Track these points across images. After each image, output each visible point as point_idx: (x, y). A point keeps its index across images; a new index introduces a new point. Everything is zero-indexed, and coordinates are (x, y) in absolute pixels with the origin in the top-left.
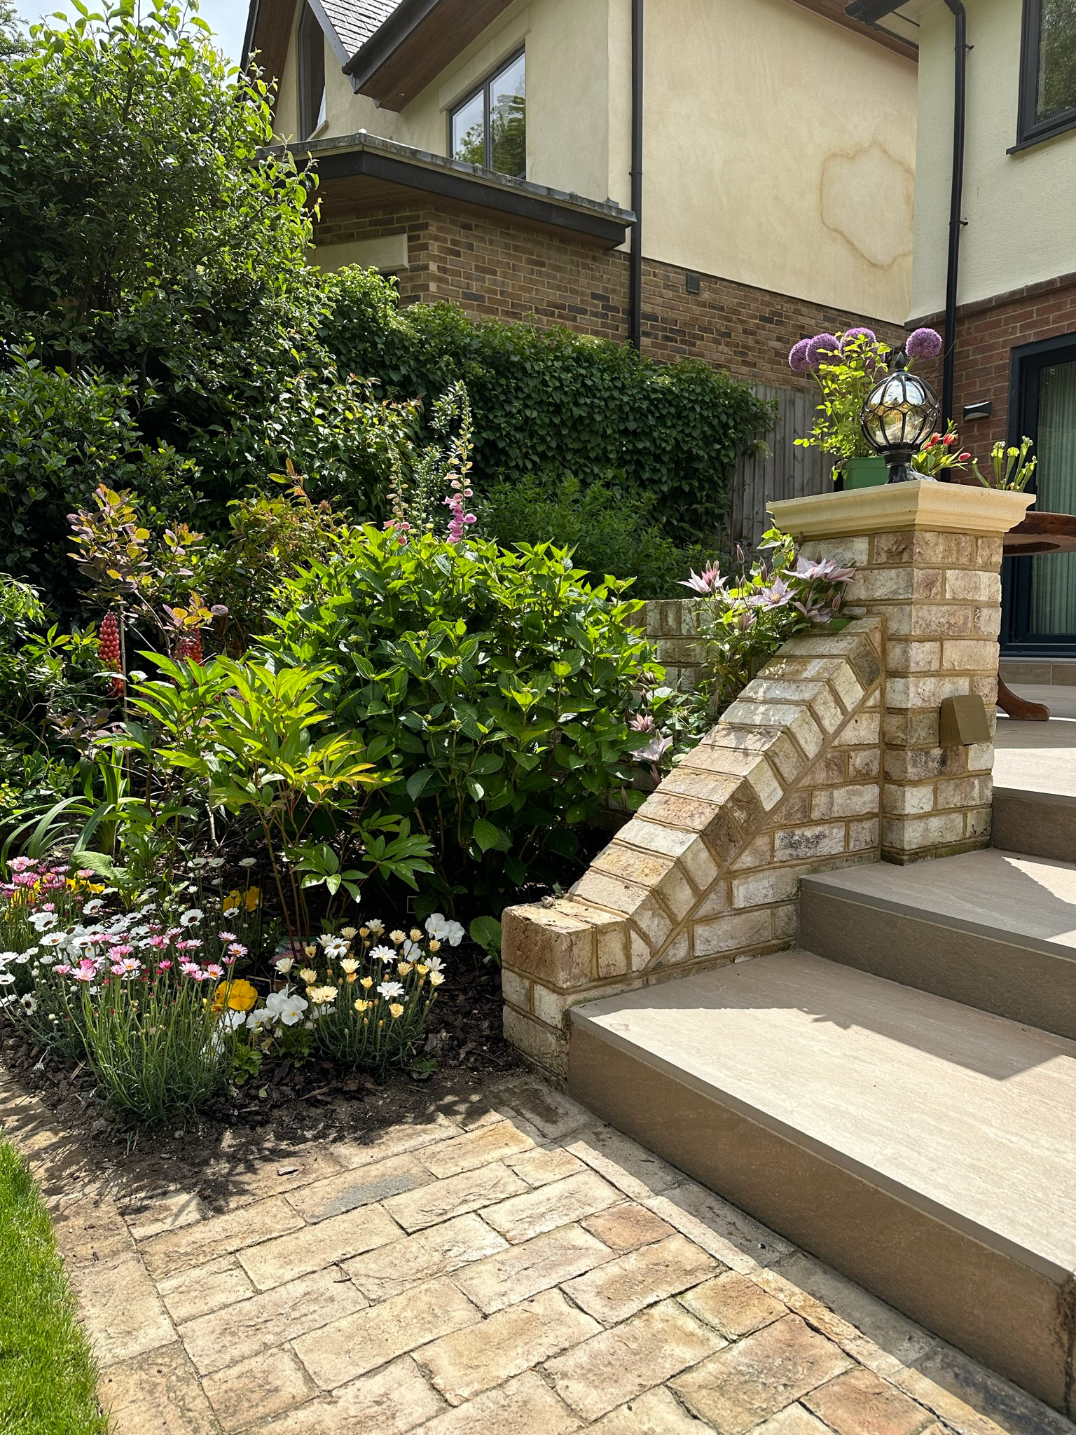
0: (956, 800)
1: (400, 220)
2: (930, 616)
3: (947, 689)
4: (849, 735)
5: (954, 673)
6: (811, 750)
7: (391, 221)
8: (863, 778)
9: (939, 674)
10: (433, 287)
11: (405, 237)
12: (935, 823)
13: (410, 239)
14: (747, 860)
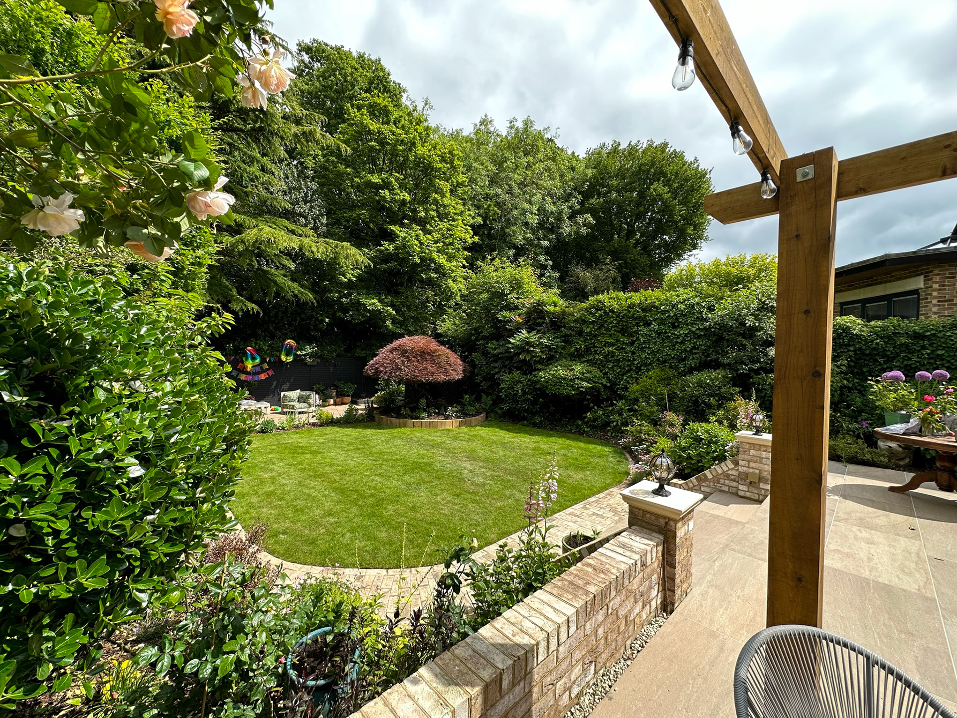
0: (756, 491)
1: (921, 270)
2: (747, 457)
3: (751, 470)
4: (730, 472)
5: (753, 468)
6: (720, 472)
7: (917, 271)
8: (734, 480)
9: (748, 467)
10: (935, 294)
11: (922, 277)
12: (748, 493)
13: (925, 277)
14: (704, 484)
